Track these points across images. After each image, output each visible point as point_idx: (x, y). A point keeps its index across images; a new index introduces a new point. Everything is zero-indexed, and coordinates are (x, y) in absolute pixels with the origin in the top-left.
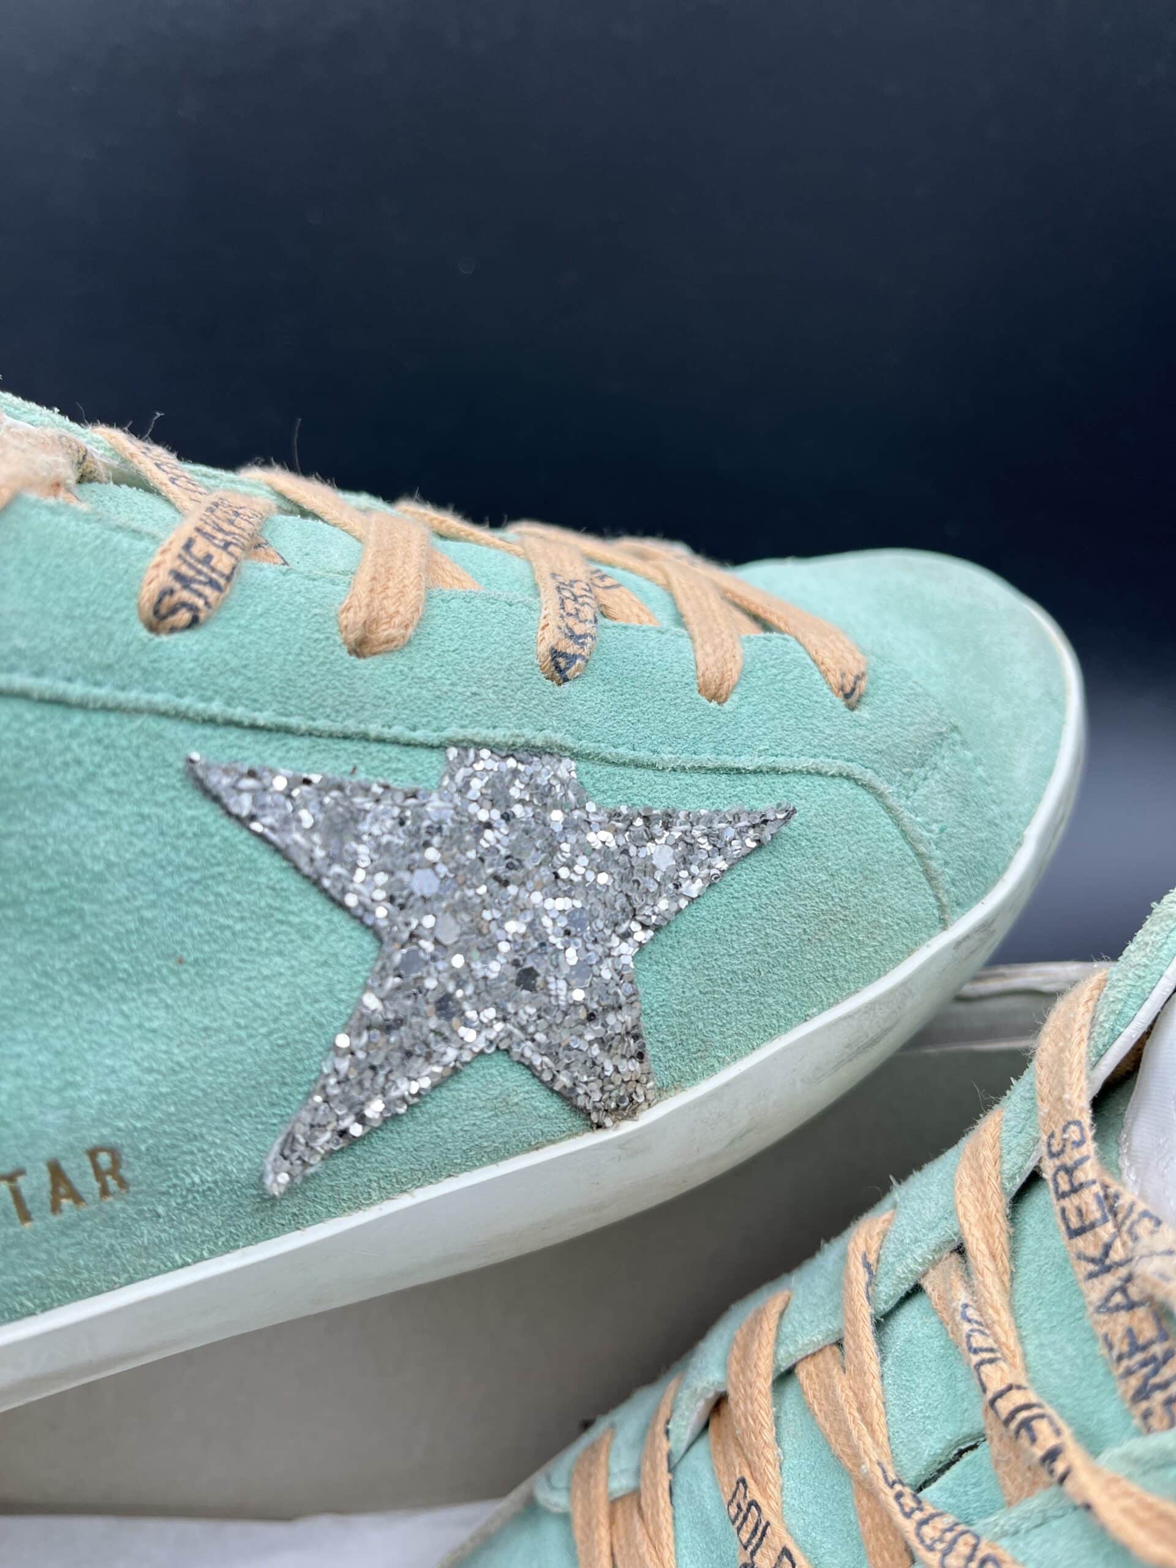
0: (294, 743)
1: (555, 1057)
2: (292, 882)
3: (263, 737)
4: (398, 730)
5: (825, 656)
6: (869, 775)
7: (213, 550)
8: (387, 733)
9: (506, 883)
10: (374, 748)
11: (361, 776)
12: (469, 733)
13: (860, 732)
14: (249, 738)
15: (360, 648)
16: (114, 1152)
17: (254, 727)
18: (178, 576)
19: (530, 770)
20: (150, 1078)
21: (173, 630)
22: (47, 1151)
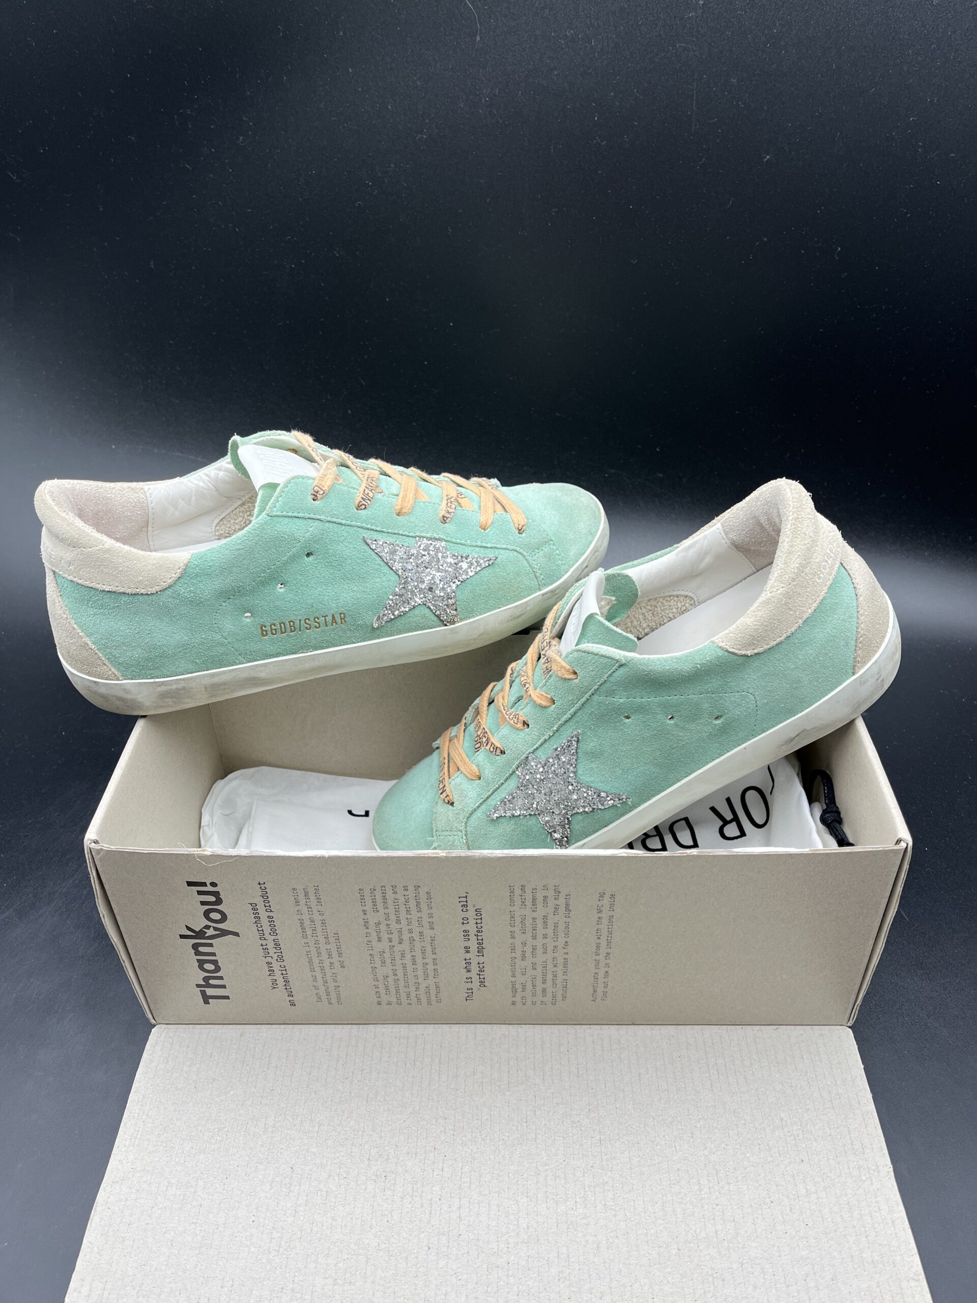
0: (384, 534)
1: (436, 607)
2: (382, 563)
3: (378, 533)
4: (406, 533)
5: (515, 519)
6: (522, 550)
7: (369, 492)
8: (404, 533)
9: (427, 568)
10: (400, 536)
11: (397, 542)
12: (421, 534)
13: (520, 540)
14: (375, 533)
15: (398, 514)
16: (344, 614)
17: (376, 531)
18: (363, 498)
19: (435, 543)
20: (353, 600)
21: (361, 509)
22: (332, 612)
